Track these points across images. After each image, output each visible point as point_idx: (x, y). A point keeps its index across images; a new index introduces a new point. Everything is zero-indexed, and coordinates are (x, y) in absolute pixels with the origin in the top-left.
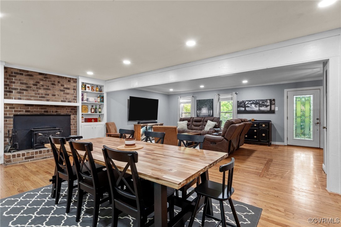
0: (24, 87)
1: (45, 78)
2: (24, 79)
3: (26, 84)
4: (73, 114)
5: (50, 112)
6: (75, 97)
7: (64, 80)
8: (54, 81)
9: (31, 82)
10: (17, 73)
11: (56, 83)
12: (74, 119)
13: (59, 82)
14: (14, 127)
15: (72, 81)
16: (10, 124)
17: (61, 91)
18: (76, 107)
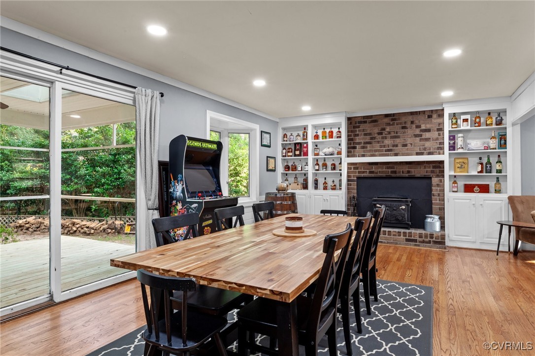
0: (368, 139)
1: (393, 120)
2: (367, 127)
3: (370, 134)
4: (438, 176)
5: (400, 172)
6: (440, 143)
7: (421, 117)
8: (405, 123)
9: (376, 130)
10: (360, 122)
11: (408, 125)
12: (438, 185)
13: (412, 122)
14: (358, 193)
15: (435, 116)
16: (353, 189)
17: (416, 136)
18: (442, 162)
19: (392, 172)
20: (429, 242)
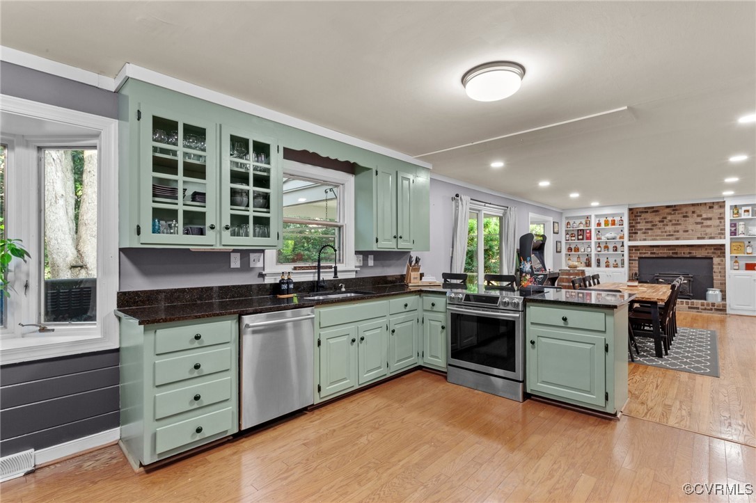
0: (649, 226)
1: (674, 210)
2: (649, 216)
3: (651, 222)
4: (719, 257)
5: (681, 253)
6: (721, 230)
7: (702, 208)
8: (686, 212)
9: (658, 219)
10: (642, 212)
11: (690, 214)
12: (719, 264)
13: (693, 212)
14: (639, 270)
15: (716, 207)
16: (635, 267)
17: (697, 223)
18: (724, 245)
19: (673, 253)
20: (711, 309)
